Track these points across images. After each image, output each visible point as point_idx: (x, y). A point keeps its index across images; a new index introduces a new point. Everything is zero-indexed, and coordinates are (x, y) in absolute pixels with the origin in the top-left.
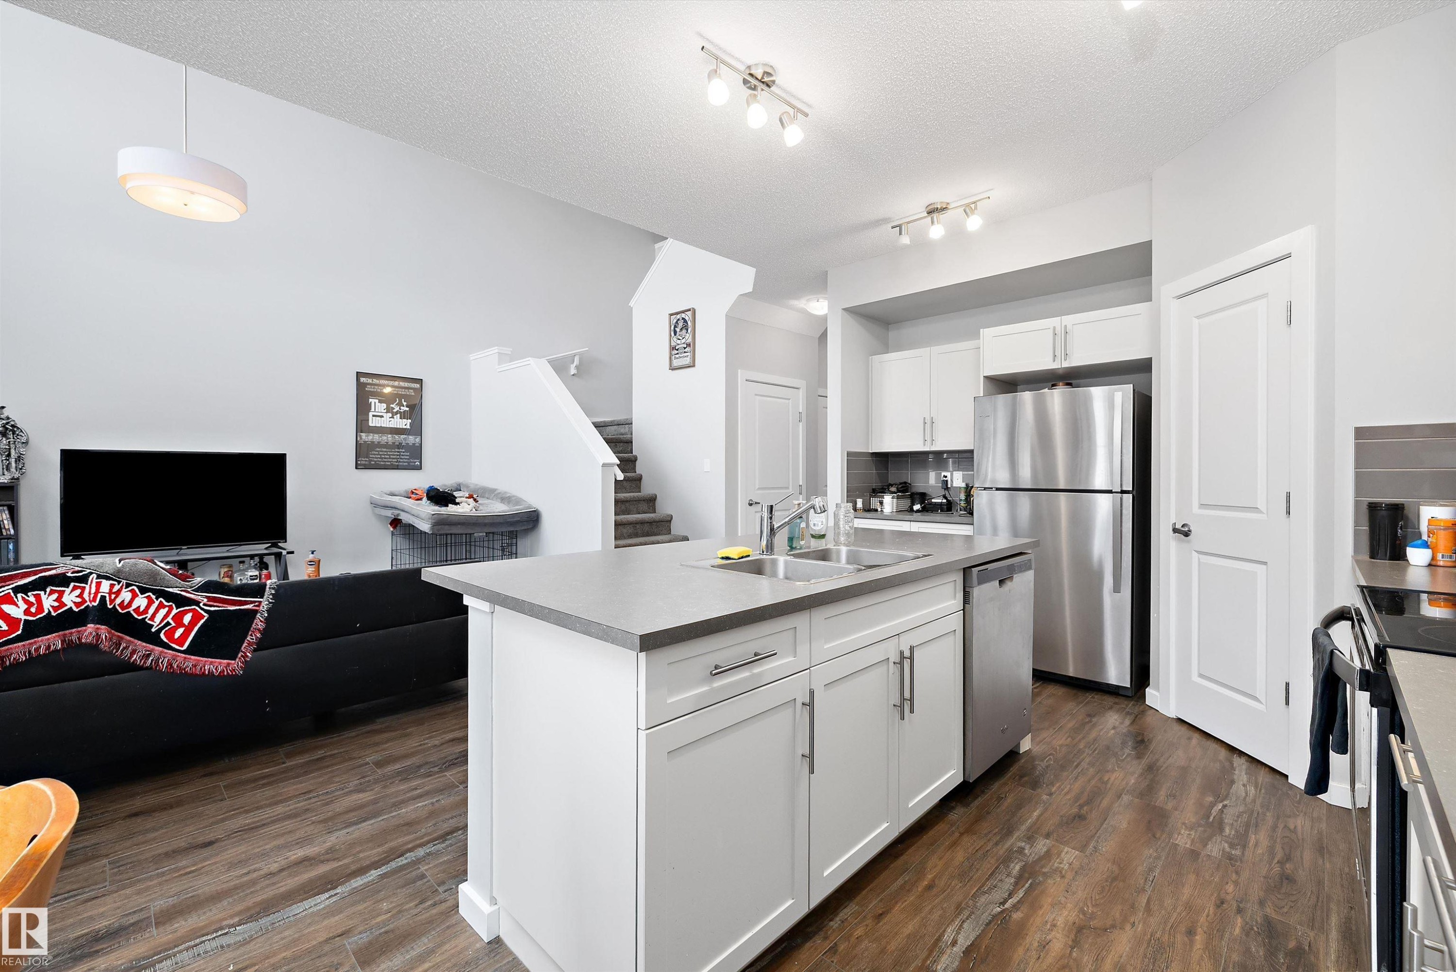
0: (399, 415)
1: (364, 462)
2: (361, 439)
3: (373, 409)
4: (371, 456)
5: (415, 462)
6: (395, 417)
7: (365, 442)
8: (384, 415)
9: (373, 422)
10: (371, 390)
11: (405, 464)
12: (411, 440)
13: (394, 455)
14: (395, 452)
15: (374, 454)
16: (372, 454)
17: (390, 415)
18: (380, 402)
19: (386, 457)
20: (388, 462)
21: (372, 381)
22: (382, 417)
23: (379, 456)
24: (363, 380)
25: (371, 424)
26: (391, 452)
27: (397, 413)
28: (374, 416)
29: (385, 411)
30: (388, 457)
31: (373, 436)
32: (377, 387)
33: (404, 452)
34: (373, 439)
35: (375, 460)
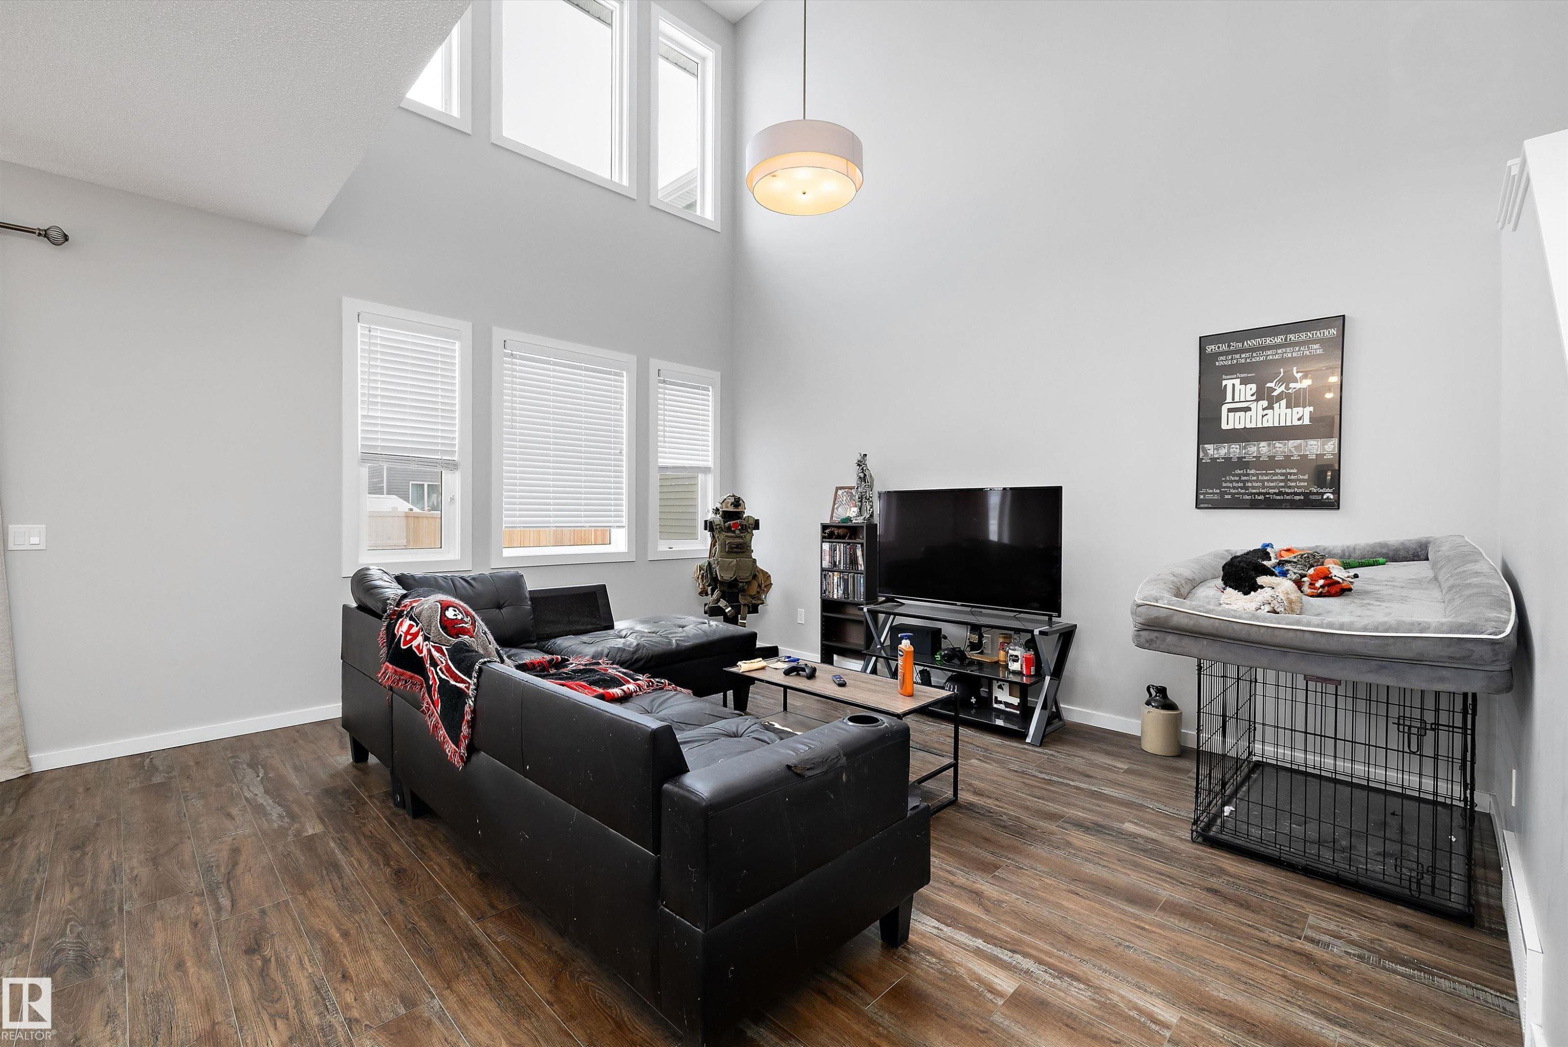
0: (1283, 402)
1: (1211, 497)
2: (1206, 454)
3: (1229, 399)
4: (1224, 485)
5: (1323, 494)
6: (1276, 406)
7: (1214, 460)
8: (1253, 406)
9: (1229, 422)
10: (1226, 363)
11: (1297, 498)
12: (1314, 448)
13: (1273, 481)
14: (1276, 474)
15: (1231, 482)
16: (1226, 482)
17: (1265, 403)
18: (1244, 382)
19: (1255, 484)
20: (1259, 494)
21: (1229, 346)
22: (1248, 409)
23: (1241, 485)
24: (1210, 349)
25: (1224, 426)
26: (1266, 475)
27: (1279, 398)
28: (1230, 410)
29: (1254, 398)
30: (1259, 484)
31: (1229, 448)
32: (1238, 356)
33: (1294, 474)
34: (1229, 453)
35: (1233, 491)
